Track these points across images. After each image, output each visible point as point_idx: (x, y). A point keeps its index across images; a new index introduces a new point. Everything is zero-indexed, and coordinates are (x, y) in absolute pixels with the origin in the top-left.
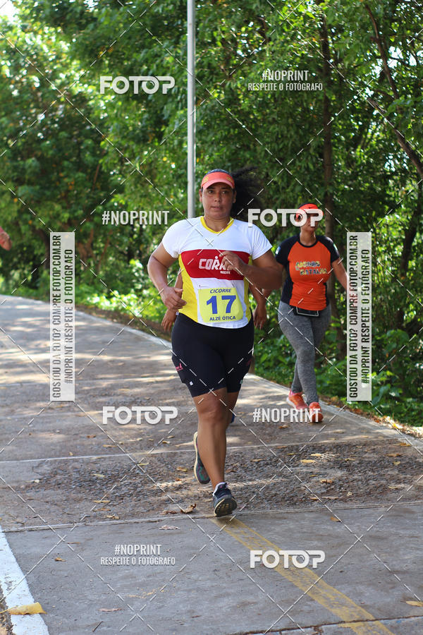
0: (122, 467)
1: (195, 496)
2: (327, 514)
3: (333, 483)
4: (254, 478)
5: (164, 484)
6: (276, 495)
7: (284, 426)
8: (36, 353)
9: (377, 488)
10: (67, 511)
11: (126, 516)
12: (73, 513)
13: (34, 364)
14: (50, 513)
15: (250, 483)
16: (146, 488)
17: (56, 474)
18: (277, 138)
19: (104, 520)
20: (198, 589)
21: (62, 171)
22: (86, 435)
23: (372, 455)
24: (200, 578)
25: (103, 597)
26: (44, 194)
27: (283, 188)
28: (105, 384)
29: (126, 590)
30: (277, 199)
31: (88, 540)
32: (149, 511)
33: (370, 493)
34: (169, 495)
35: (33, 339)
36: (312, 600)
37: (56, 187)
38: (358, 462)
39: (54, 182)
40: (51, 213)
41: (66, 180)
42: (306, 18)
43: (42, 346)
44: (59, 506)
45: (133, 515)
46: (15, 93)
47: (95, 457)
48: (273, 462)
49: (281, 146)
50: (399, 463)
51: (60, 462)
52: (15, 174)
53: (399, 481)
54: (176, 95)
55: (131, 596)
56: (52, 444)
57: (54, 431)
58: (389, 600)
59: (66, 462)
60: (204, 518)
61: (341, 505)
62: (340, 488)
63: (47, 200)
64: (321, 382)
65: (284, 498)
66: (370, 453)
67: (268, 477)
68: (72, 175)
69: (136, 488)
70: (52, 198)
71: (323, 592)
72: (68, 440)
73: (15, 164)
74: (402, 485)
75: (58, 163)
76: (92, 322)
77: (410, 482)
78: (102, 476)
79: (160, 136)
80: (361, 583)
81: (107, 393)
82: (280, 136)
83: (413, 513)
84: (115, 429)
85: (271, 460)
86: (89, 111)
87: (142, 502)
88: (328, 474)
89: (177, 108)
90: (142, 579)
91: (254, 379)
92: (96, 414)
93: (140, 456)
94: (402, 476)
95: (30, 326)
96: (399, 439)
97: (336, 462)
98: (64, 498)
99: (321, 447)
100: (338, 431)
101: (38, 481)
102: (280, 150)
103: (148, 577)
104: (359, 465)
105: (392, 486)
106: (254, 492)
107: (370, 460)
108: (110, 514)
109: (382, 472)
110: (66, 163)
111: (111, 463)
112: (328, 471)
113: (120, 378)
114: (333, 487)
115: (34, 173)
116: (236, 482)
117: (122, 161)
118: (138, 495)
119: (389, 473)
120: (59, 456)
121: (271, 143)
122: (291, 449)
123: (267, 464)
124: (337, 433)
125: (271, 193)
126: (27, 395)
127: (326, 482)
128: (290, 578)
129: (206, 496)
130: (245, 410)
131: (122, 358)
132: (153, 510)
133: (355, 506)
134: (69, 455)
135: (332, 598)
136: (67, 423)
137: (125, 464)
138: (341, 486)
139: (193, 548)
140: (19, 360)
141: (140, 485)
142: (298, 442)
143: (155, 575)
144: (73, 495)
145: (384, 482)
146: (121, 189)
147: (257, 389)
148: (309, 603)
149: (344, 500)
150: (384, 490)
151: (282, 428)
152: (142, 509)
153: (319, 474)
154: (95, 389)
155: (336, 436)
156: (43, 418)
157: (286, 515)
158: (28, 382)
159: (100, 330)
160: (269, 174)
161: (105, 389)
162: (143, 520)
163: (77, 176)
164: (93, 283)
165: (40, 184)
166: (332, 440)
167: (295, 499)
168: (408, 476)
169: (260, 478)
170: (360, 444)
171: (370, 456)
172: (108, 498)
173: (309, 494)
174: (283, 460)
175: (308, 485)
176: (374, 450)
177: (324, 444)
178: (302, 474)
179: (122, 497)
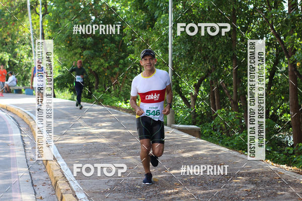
3: (250, 191)
4: (212, 188)
5: (170, 191)
6: (224, 196)
7: (222, 164)
8: (97, 129)
9: (272, 193)
13: (98, 134)
15: (211, 191)
16: (161, 193)
17: (117, 186)
21: (104, 43)
22: (128, 168)
26: (96, 54)
27: (213, 51)
28: (133, 143)
30: (210, 56)
33: (268, 196)
34: (173, 196)
35: (95, 123)
37: (101, 51)
38: (260, 181)
39: (100, 48)
40: (99, 63)
41: (106, 48)
43: (100, 126)
46: (82, 7)
47: (134, 178)
50: (280, 182)
51: (118, 180)
52: (82, 45)
53: (282, 191)
54: (162, 7)
59: (121, 180)
62: (254, 194)
63: (97, 57)
64: (232, 144)
67: (219, 188)
68: (109, 45)
69: (157, 192)
70: (99, 56)
73: (82, 40)
74: (284, 192)
75: (102, 40)
76: (121, 114)
77: (287, 191)
78: (139, 187)
79: (152, 26)
81: (134, 148)
85: (218, 180)
87: (160, 199)
88: (247, 187)
89: (162, 13)
91: (204, 142)
92: (131, 158)
94: (282, 188)
95: (93, 116)
96: (278, 171)
97: (250, 181)
98: (123, 197)
101: (109, 189)
104: (261, 183)
105: (279, 193)
106: (213, 195)
107: (266, 180)
109: (273, 186)
110: (106, 40)
112: (247, 185)
114: (250, 193)
115: (91, 44)
116: (204, 190)
117: (133, 38)
118: (158, 196)
119: (276, 186)
120: (117, 177)
123: (217, 182)
124: (248, 167)
125: (207, 54)
126: (97, 149)
127: (247, 191)
129: (190, 197)
130: (202, 156)
134: (122, 177)
136: (118, 162)
140: (90, 132)
144: (127, 196)
145: (274, 191)
146: (132, 52)
147: (205, 146)
149: (257, 199)
150: (276, 194)
153: (243, 187)
154: (129, 146)
155: (248, 169)
156: (106, 159)
158: (96, 142)
159: (125, 118)
160: (206, 44)
161: (133, 146)
163: (111, 45)
164: (118, 96)
165: (94, 50)
166: (246, 171)
167: (234, 199)
168: (286, 188)
169: (215, 188)
170: (260, 173)
171: (265, 178)
172: (144, 197)
173: (240, 196)
174: (224, 180)
175: (239, 192)
176: (267, 176)
177: (242, 173)
178: (235, 186)
179: (151, 197)
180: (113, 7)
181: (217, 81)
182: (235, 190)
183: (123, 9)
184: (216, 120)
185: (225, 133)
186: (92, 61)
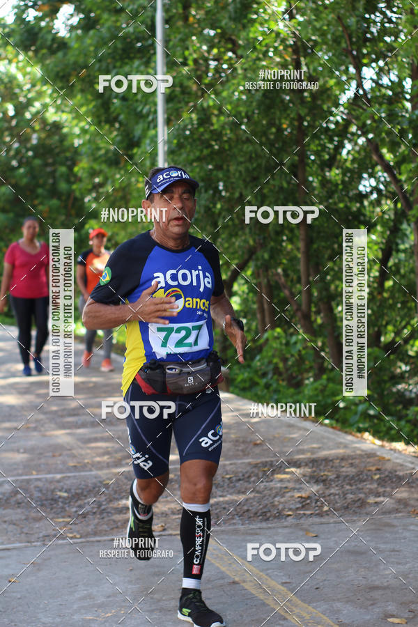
0: (87, 486)
1: (162, 513)
2: (302, 529)
3: (309, 498)
4: (225, 494)
6: (248, 510)
7: (258, 442)
9: (355, 502)
10: (25, 530)
11: (87, 535)
12: (31, 532)
14: (7, 532)
15: (221, 499)
16: (111, 505)
17: (17, 492)
18: (251, 157)
19: (64, 539)
20: (161, 610)
21: (37, 197)
22: (50, 454)
23: (349, 469)
24: (164, 598)
25: (58, 620)
26: (18, 222)
28: (74, 404)
29: (83, 611)
31: (45, 560)
32: (112, 529)
33: (347, 507)
35: (4, 363)
36: (285, 619)
38: (335, 476)
41: (41, 207)
42: (278, 34)
43: (13, 370)
44: (18, 525)
45: (95, 534)
47: (58, 476)
48: (246, 478)
49: (255, 165)
50: (377, 477)
51: (22, 481)
53: (378, 495)
54: (148, 115)
55: (88, 618)
56: (15, 464)
57: (18, 451)
58: (368, 617)
59: (28, 481)
60: (171, 535)
61: (317, 520)
62: (316, 503)
65: (256, 513)
66: (348, 468)
67: (239, 492)
68: (46, 202)
69: (99, 506)
71: (296, 610)
72: (32, 460)
74: (381, 499)
75: (33, 191)
77: (390, 496)
78: (65, 495)
79: (131, 157)
80: (338, 600)
81: (76, 413)
82: (254, 155)
83: (394, 526)
84: (81, 448)
85: (243, 475)
86: (63, 138)
87: (106, 519)
88: (303, 489)
89: (148, 128)
90: (102, 599)
91: (229, 398)
92: (63, 434)
93: (106, 474)
94: (381, 490)
96: (378, 453)
97: (312, 477)
98: (24, 517)
99: (296, 462)
100: (315, 446)
102: (254, 169)
103: (109, 597)
104: (336, 479)
105: (371, 500)
106: (224, 508)
107: (348, 474)
108: (71, 533)
109: (360, 486)
110: (40, 191)
111: (75, 481)
112: (303, 486)
113: (90, 398)
114: (308, 501)
115: (8, 201)
117: (96, 187)
118: (101, 513)
119: (368, 486)
120: (21, 475)
121: (245, 162)
122: (265, 464)
123: (240, 480)
124: (314, 448)
127: (301, 497)
128: (261, 597)
129: (173, 513)
131: (94, 379)
132: (117, 527)
133: (332, 520)
134: (32, 474)
135: (307, 617)
136: (31, 443)
137: (90, 482)
138: (317, 501)
139: (158, 567)
141: (104, 503)
142: (272, 457)
143: (115, 595)
144: (33, 514)
145: (362, 496)
146: (94, 215)
147: (231, 406)
148: (281, 622)
149: (321, 515)
150: (363, 504)
151: (256, 445)
152: (105, 527)
153: (294, 489)
154: (64, 410)
155: (313, 451)
157: (258, 531)
161: (74, 409)
162: (105, 538)
163: (51, 203)
165: (14, 212)
166: (308, 455)
167: (268, 515)
168: (388, 489)
169: (231, 494)
170: (337, 459)
171: (348, 470)
172: (69, 516)
173: (283, 509)
174: (257, 475)
175: (282, 500)
176: (352, 465)
177: (299, 460)
178: (276, 488)
179: (84, 516)
180: (55, 122)
181: (267, 271)
182: (275, 497)
183: (77, 125)
184: (264, 353)
185: (283, 380)
186: (11, 236)
